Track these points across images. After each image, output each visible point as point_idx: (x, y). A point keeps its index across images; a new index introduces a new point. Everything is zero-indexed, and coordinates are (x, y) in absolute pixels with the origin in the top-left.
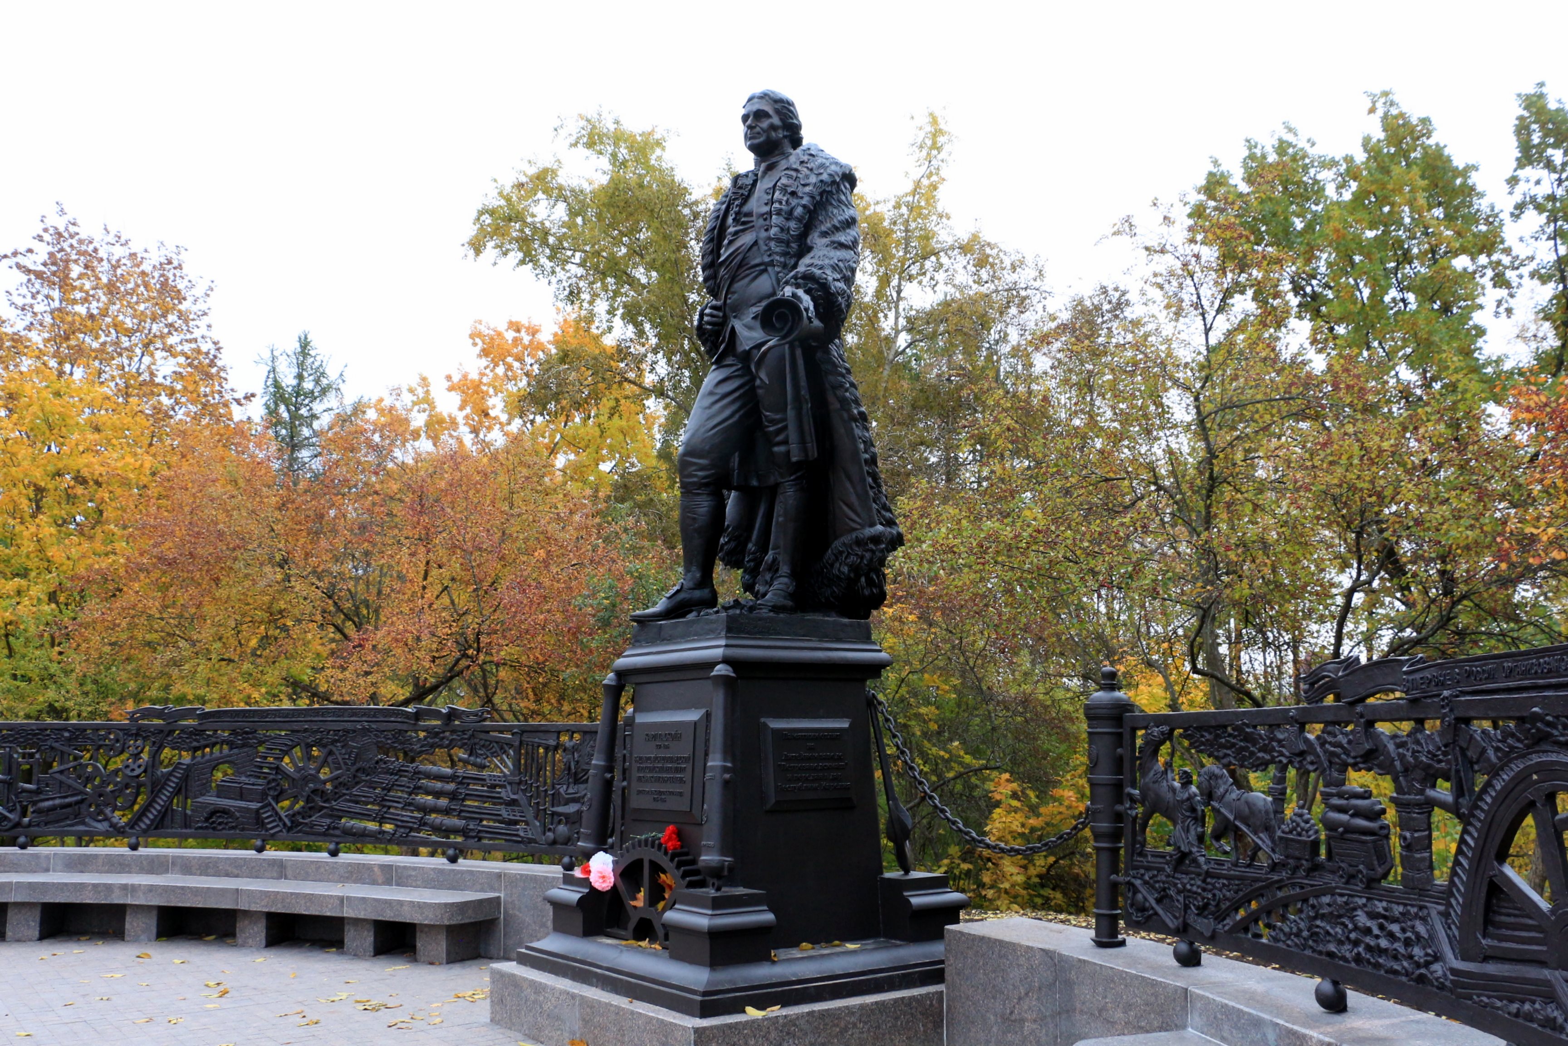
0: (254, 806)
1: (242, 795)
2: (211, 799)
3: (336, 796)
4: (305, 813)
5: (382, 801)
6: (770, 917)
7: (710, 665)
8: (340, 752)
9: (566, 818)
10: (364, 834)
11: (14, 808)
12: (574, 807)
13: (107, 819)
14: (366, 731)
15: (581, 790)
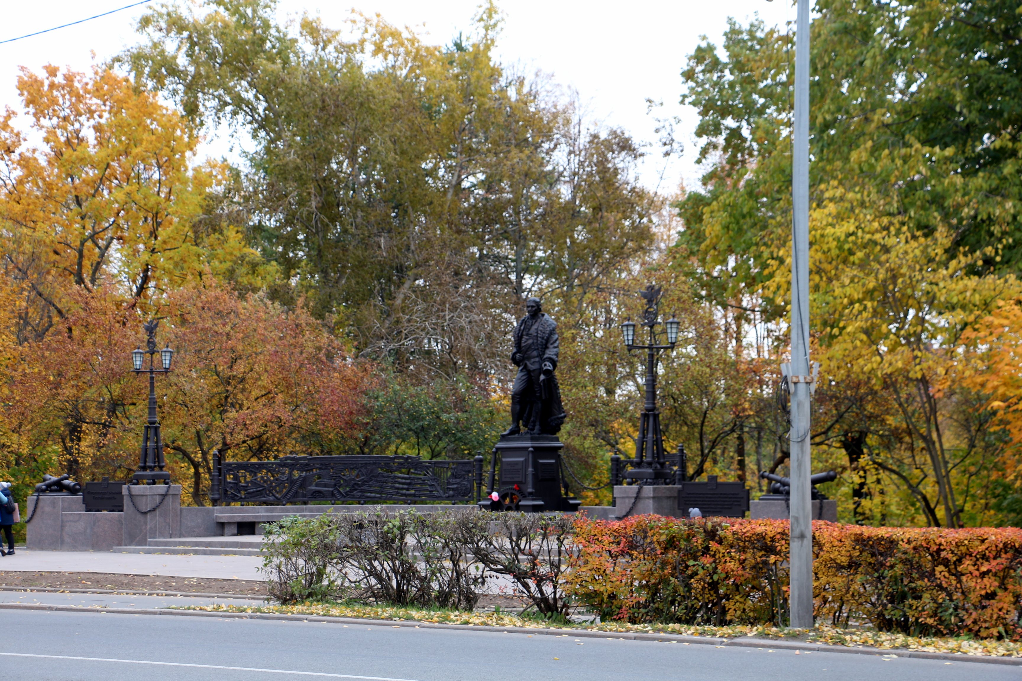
0: (331, 489)
1: (325, 486)
2: (313, 488)
3: (363, 485)
4: (351, 491)
5: (381, 487)
6: (542, 503)
7: (528, 448)
8: (364, 471)
9: (453, 489)
10: (375, 497)
11: (239, 492)
12: (455, 486)
13: (274, 495)
14: (374, 464)
15: (458, 480)
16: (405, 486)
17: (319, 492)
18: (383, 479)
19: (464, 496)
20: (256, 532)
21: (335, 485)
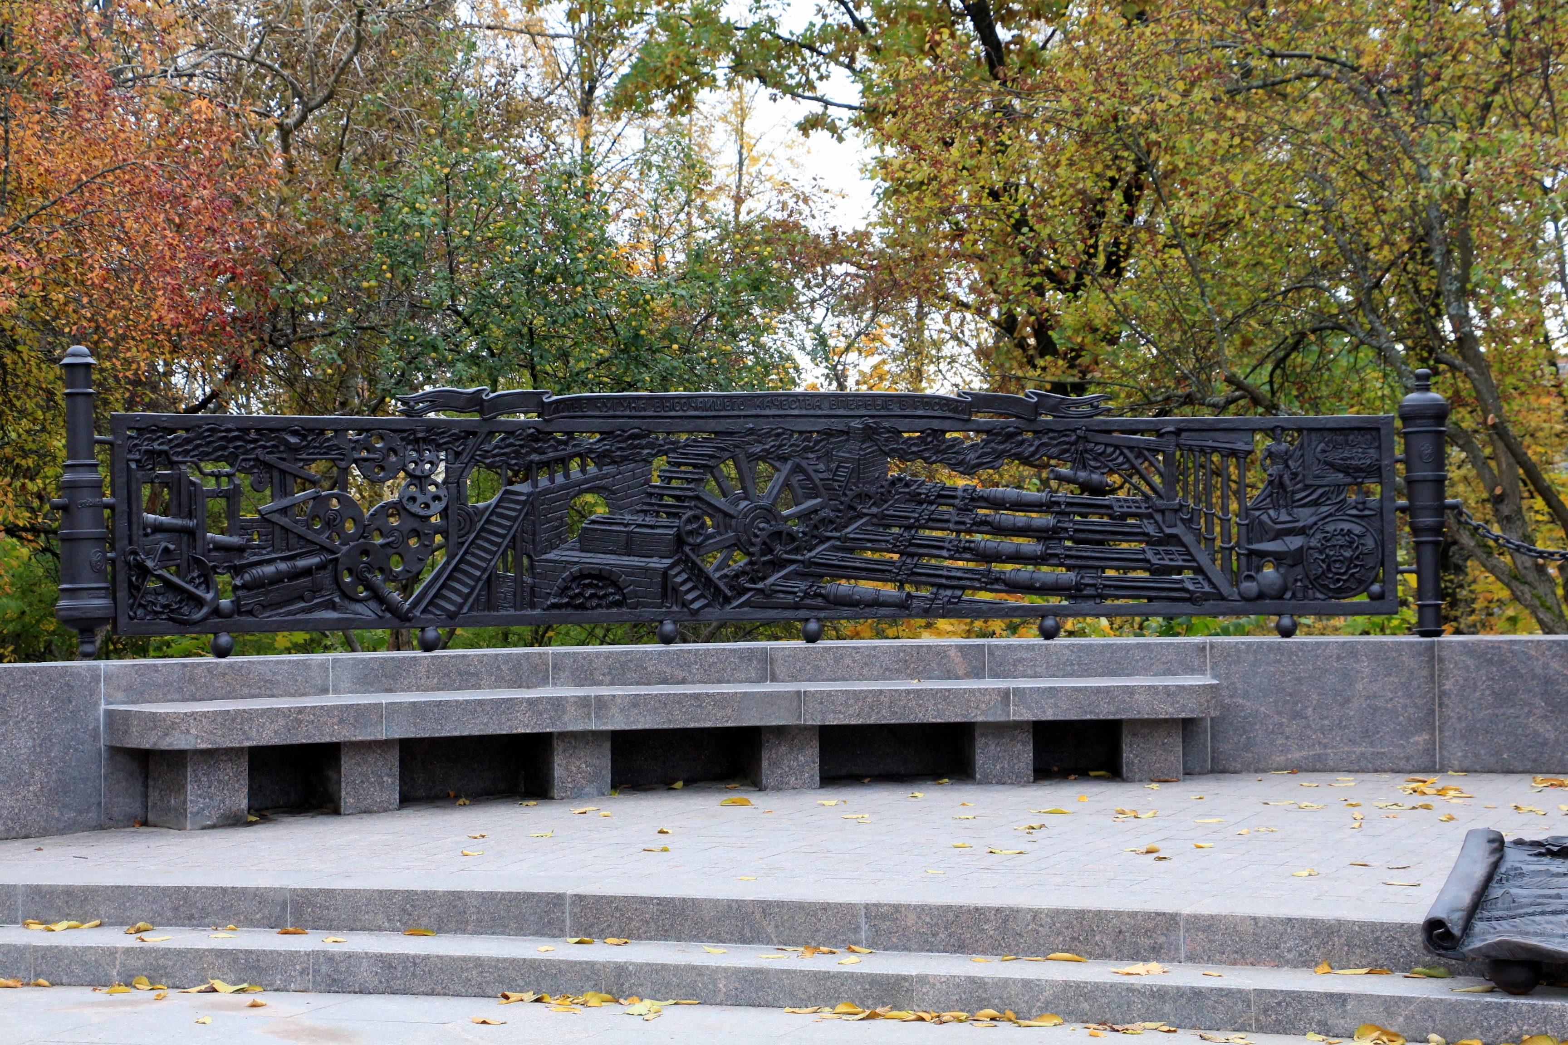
0: (657, 563)
1: (631, 544)
2: (571, 555)
4: (755, 571)
5: (906, 547)
8: (819, 470)
9: (1278, 558)
10: (876, 603)
11: (208, 584)
12: (1295, 543)
13: (377, 596)
14: (869, 433)
15: (1306, 516)
16: (1026, 544)
17: (602, 577)
18: (915, 512)
19: (1341, 592)
20: (347, 799)
21: (679, 541)
